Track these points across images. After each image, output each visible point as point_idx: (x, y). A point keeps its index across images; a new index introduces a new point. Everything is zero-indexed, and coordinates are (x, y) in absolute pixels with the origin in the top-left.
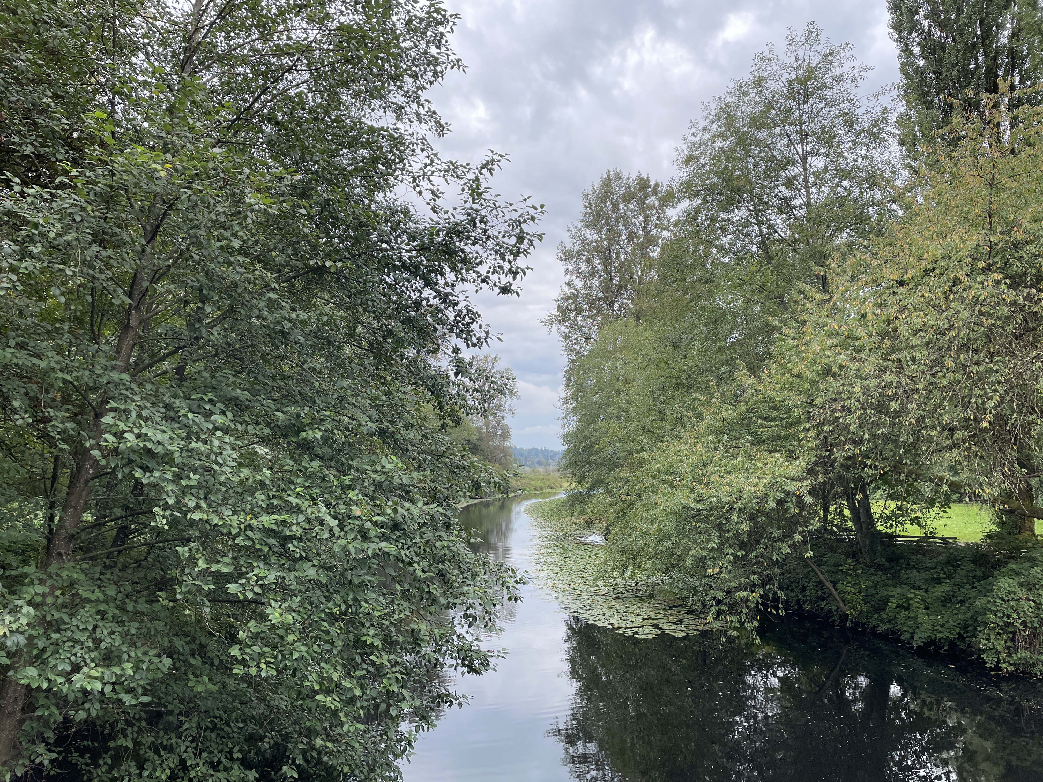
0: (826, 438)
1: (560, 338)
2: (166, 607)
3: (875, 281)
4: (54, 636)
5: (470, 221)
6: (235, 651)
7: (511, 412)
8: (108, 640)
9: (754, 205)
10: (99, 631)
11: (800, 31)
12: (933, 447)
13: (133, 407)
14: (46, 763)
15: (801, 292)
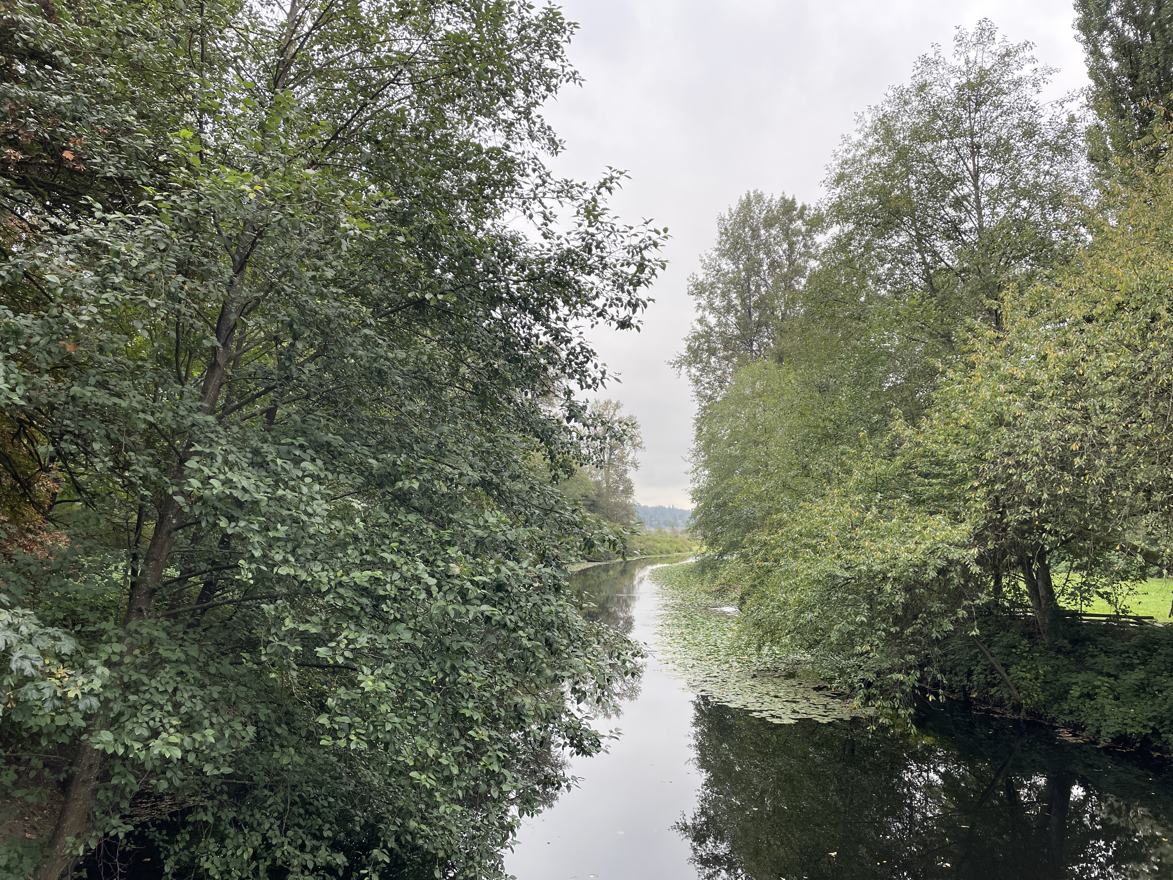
0: (997, 498)
1: (690, 382)
2: (250, 670)
3: (1057, 316)
4: (132, 698)
5: (586, 246)
6: (323, 720)
7: (635, 465)
8: (189, 704)
9: (917, 230)
10: (179, 693)
11: (971, 28)
12: (1126, 510)
13: (218, 450)
14: (121, 836)
15: (970, 329)
